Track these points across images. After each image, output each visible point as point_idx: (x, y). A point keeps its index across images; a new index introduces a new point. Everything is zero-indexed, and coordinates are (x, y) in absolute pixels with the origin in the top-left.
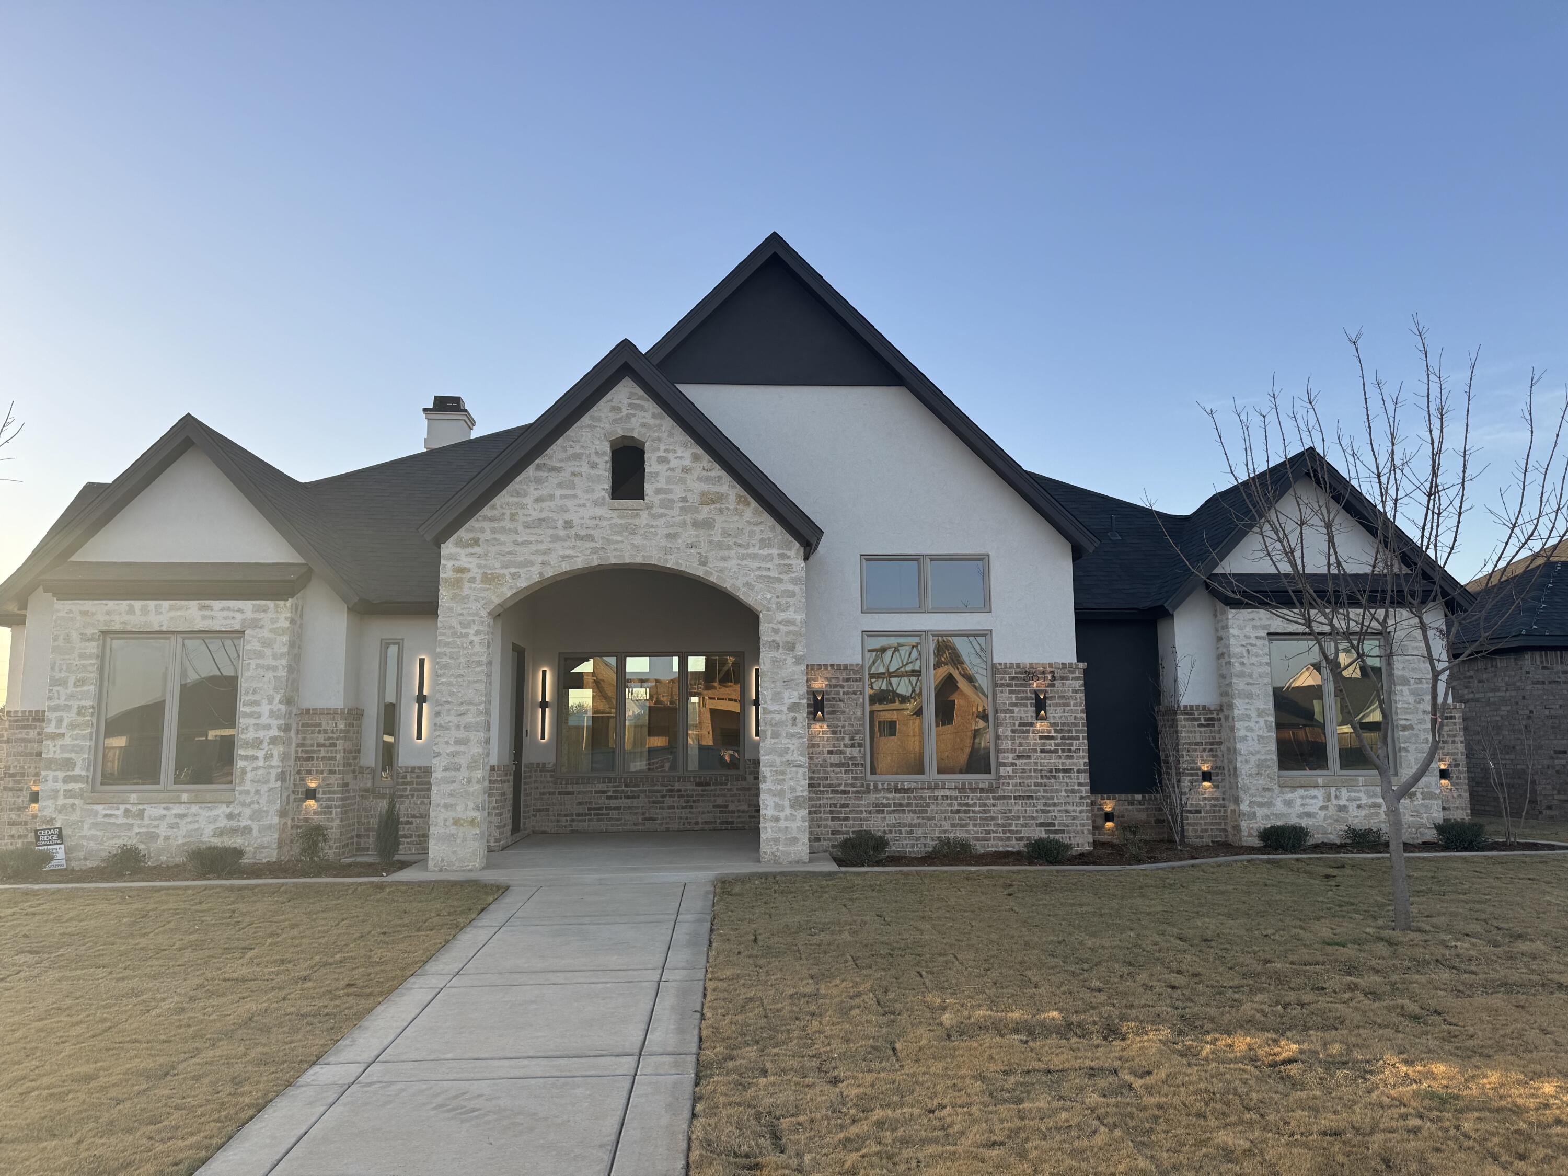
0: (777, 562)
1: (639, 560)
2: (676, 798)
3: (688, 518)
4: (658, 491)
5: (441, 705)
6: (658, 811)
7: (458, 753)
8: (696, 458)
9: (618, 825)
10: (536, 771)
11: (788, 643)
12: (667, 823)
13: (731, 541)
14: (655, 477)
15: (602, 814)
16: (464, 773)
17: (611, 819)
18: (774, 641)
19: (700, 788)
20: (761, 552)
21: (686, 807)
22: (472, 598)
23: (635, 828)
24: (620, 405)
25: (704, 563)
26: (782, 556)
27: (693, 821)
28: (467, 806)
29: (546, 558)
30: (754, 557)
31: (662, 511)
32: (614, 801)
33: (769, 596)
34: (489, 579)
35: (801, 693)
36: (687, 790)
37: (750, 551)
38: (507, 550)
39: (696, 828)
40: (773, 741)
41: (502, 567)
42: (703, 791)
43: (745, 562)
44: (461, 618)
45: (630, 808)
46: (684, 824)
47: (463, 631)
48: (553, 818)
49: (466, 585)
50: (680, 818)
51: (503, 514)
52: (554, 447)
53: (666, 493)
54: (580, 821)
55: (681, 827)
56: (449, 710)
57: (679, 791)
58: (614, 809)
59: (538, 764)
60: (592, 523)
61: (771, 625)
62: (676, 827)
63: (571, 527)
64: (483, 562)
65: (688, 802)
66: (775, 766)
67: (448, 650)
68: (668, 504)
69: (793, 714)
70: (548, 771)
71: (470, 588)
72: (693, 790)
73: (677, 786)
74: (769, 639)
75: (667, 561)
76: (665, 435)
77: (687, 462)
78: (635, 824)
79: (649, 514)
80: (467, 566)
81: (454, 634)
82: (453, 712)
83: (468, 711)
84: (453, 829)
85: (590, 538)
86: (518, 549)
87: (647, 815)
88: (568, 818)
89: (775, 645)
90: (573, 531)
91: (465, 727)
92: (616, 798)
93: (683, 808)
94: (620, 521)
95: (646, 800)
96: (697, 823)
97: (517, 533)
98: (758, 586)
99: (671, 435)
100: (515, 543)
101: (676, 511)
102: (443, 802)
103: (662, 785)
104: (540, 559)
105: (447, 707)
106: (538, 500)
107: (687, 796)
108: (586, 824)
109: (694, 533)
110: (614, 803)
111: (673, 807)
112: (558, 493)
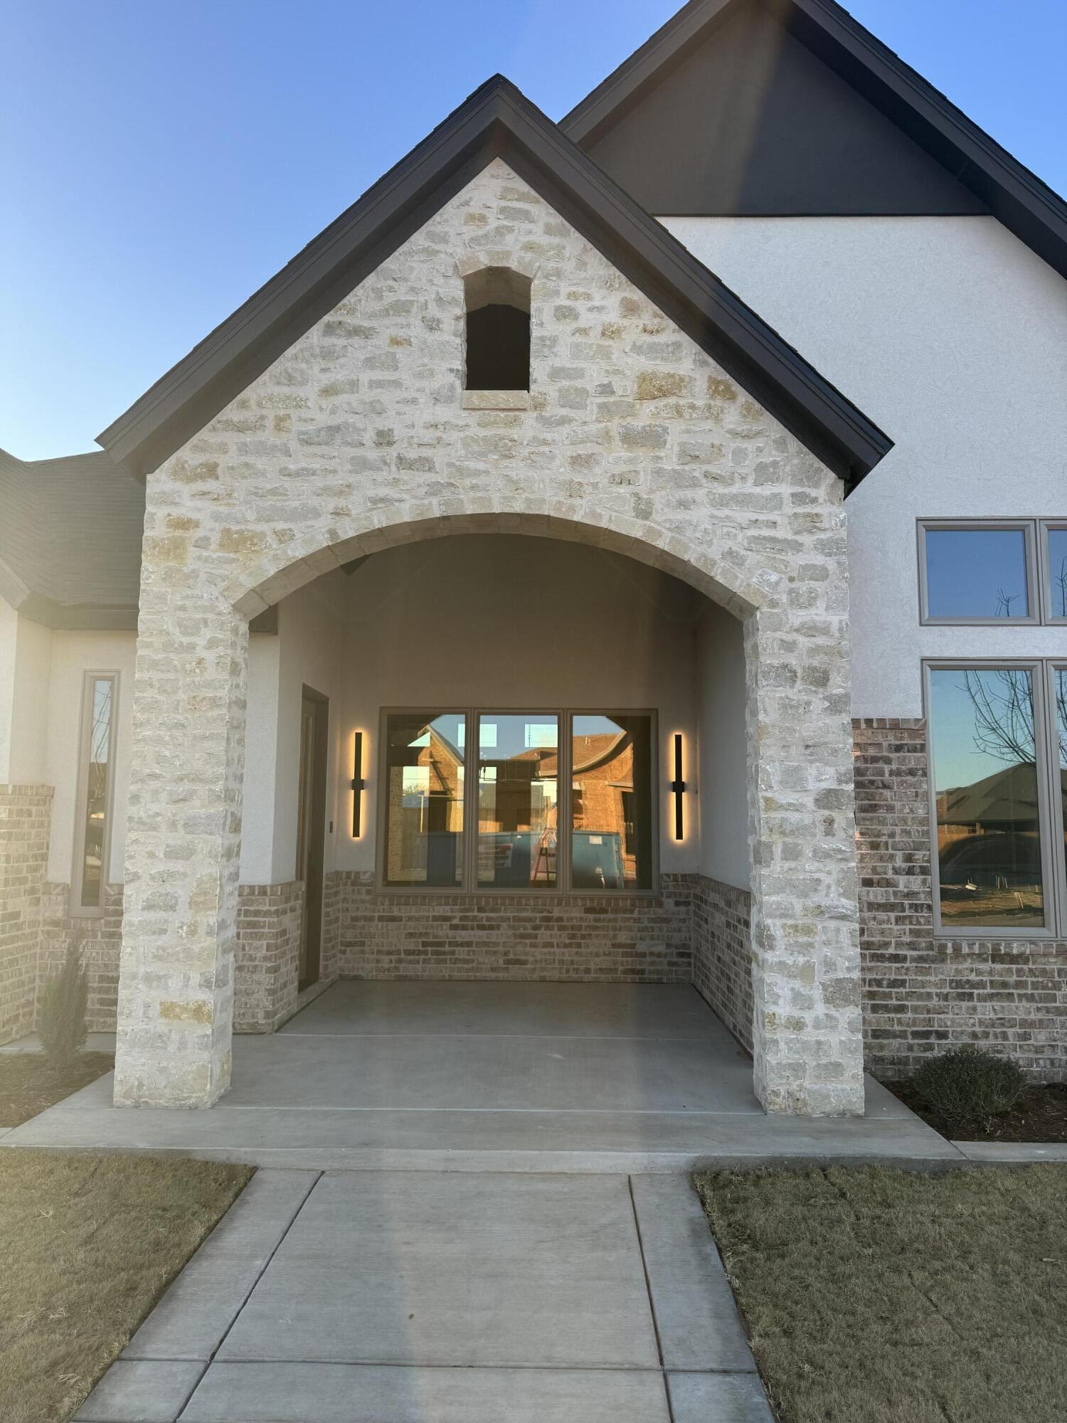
0: (789, 509)
1: (518, 507)
2: (556, 932)
3: (615, 426)
4: (556, 374)
5: (142, 781)
6: (528, 949)
7: (171, 875)
8: (630, 308)
9: (468, 970)
10: (346, 884)
11: (814, 669)
12: (542, 969)
13: (697, 470)
14: (551, 347)
15: (444, 953)
16: (184, 914)
17: (456, 961)
18: (785, 666)
19: (591, 916)
20: (758, 490)
21: (570, 945)
22: (203, 577)
23: (493, 975)
24: (485, 212)
25: (644, 514)
26: (799, 498)
27: (582, 967)
28: (187, 979)
29: (342, 502)
30: (743, 500)
31: (564, 412)
32: (464, 933)
33: (774, 577)
34: (236, 541)
35: (842, 769)
36: (572, 919)
37: (735, 489)
38: (269, 486)
39: (587, 977)
40: (787, 865)
41: (258, 520)
42: (596, 920)
43: (726, 512)
44: (182, 615)
45: (485, 944)
46: (568, 971)
47: (186, 640)
48: (371, 957)
49: (192, 552)
50: (562, 962)
51: (263, 418)
52: (359, 291)
53: (570, 377)
54: (410, 962)
55: (564, 976)
56: (156, 792)
57: (560, 919)
58: (462, 944)
59: (349, 873)
60: (429, 435)
61: (778, 635)
62: (555, 975)
63: (390, 444)
64: (223, 509)
65: (573, 937)
66: (791, 917)
67: (155, 675)
68: (574, 399)
69: (826, 813)
70: (364, 885)
71: (199, 558)
72: (581, 919)
73: (556, 913)
74: (776, 662)
75: (572, 508)
76: (568, 266)
77: (613, 316)
78: (493, 970)
79: (541, 419)
80: (195, 516)
81: (168, 646)
82: (163, 796)
83: (192, 793)
84: (161, 1025)
85: (426, 464)
86: (287, 483)
87: (511, 956)
88: (393, 957)
89: (788, 675)
90: (392, 452)
91: (186, 825)
92: (464, 928)
93: (566, 946)
94: (483, 433)
95: (511, 932)
96: (587, 971)
97: (287, 453)
98: (752, 558)
99: (582, 265)
100: (284, 472)
101: (591, 412)
102: (142, 970)
103: (533, 910)
104: (331, 504)
105: (154, 784)
106: (327, 391)
107: (573, 928)
108: (419, 967)
109: (625, 454)
110: (463, 935)
111: (550, 945)
112: (366, 376)
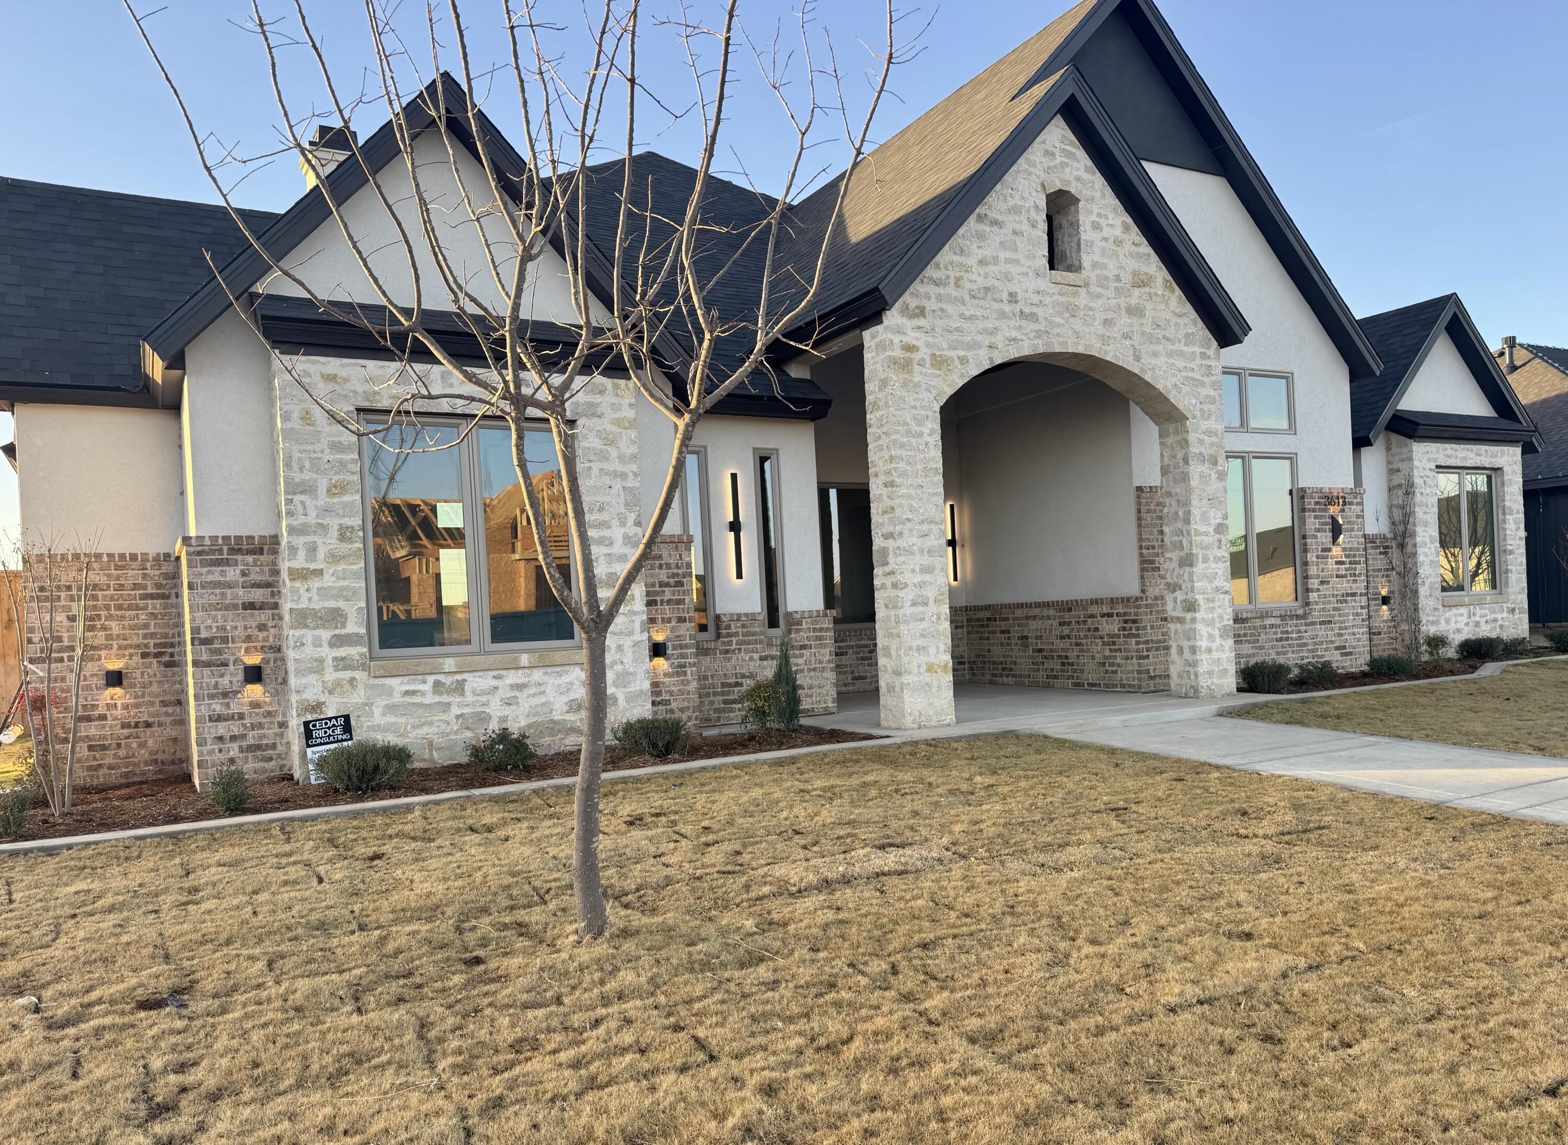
0: (1199, 361)
1: (1080, 350)
3: (1123, 301)
4: (1095, 265)
5: (903, 523)
7: (924, 583)
8: (1126, 228)
11: (1211, 456)
13: (1160, 333)
14: (1091, 247)
16: (932, 608)
18: (1200, 454)
20: (1185, 349)
22: (924, 386)
24: (1054, 150)
25: (1138, 359)
26: (1204, 356)
28: (938, 648)
30: (1181, 354)
31: (1099, 290)
33: (1194, 401)
34: (939, 362)
35: (1224, 512)
37: (1176, 347)
38: (954, 326)
40: (1204, 566)
41: (949, 348)
43: (1171, 361)
44: (914, 411)
47: (918, 429)
49: (917, 369)
51: (948, 277)
52: (993, 194)
53: (1101, 269)
56: (911, 530)
60: (1036, 299)
63: (1016, 302)
64: (930, 339)
66: (1206, 594)
67: (904, 453)
68: (1103, 282)
69: (1218, 536)
71: (921, 373)
74: (1196, 451)
75: (1106, 352)
76: (1098, 195)
77: (1118, 231)
79: (1088, 292)
80: (917, 343)
81: (909, 433)
82: (915, 532)
83: (930, 530)
85: (1033, 317)
86: (965, 325)
87: (856, 675)
89: (1202, 458)
90: (1017, 307)
91: (929, 551)
94: (1061, 299)
95: (854, 657)
97: (964, 304)
98: (1185, 389)
99: (1103, 195)
100: (961, 316)
101: (1110, 293)
104: (987, 340)
105: (909, 525)
106: (982, 262)
109: (1128, 321)
112: (1003, 255)
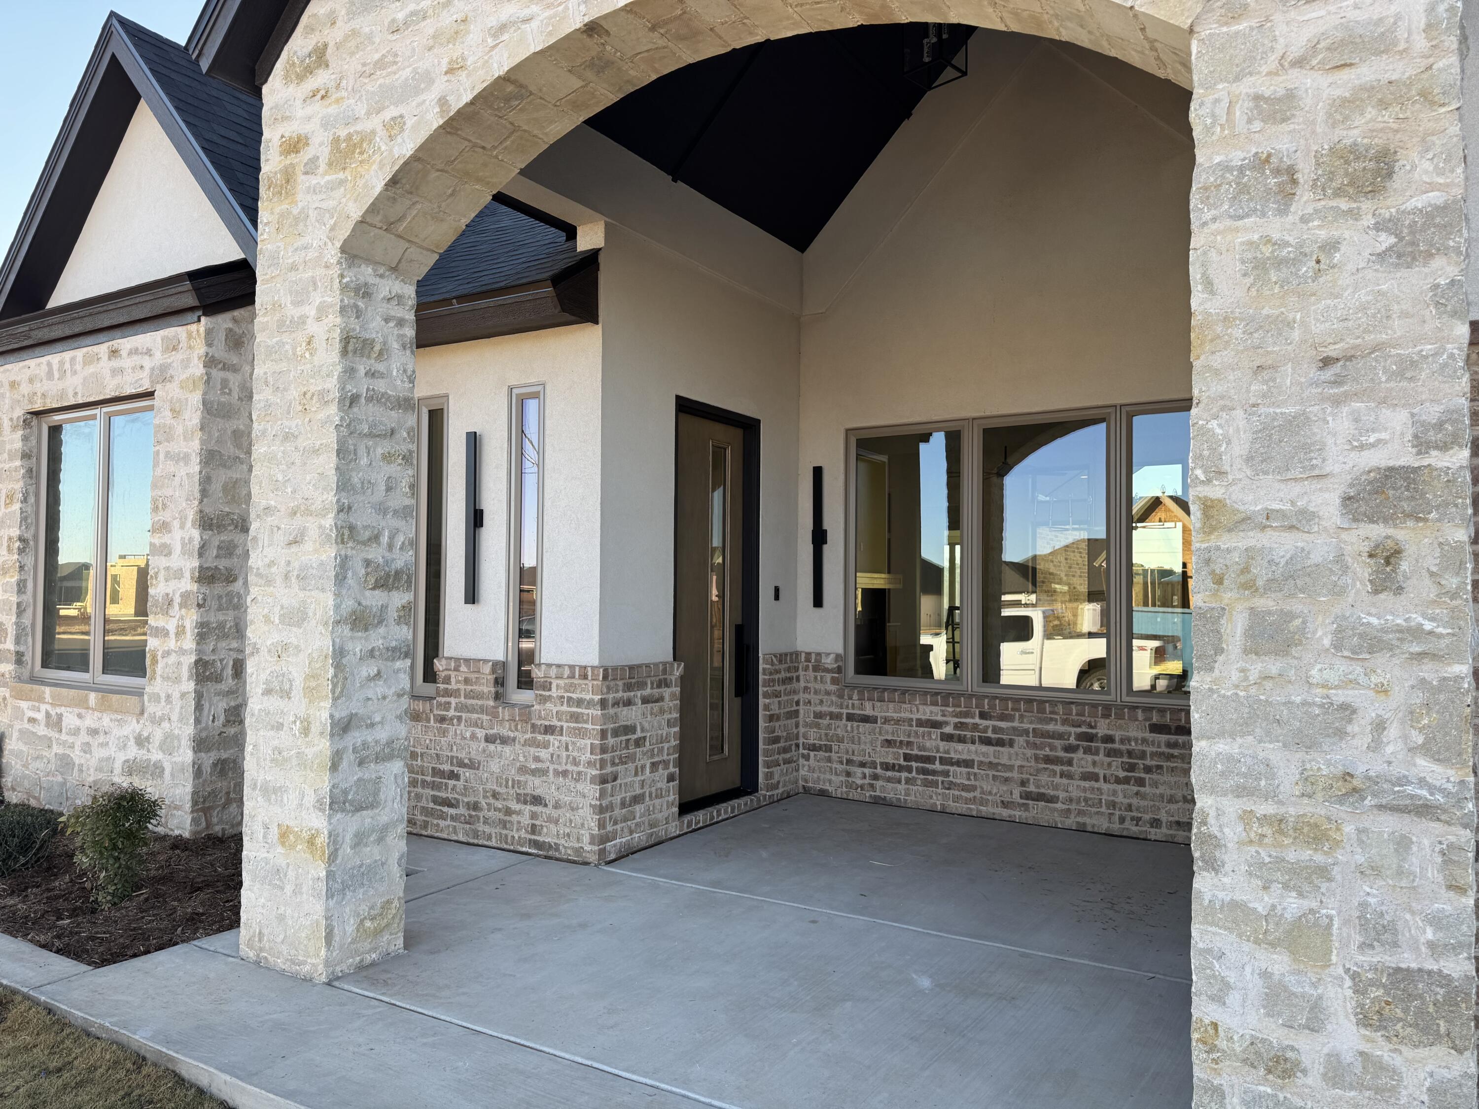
2: (1101, 757)
6: (1057, 780)
9: (967, 801)
10: (806, 669)
11: (1350, 153)
12: (1080, 813)
15: (934, 773)
16: (297, 705)
17: (950, 786)
19: (1163, 738)
21: (1126, 781)
22: (313, 216)
23: (1005, 813)
27: (1147, 817)
29: (457, 50)
32: (960, 747)
34: (344, 153)
35: (1433, 413)
36: (1129, 740)
38: (377, 56)
39: (1154, 834)
41: (368, 113)
42: (1169, 745)
45: (992, 765)
46: (1122, 820)
47: (297, 312)
48: (840, 767)
49: (302, 182)
50: (1113, 805)
54: (889, 780)
55: (1116, 827)
57: (1109, 739)
58: (958, 763)
59: (808, 654)
61: (1249, 85)
62: (1103, 824)
65: (1132, 768)
70: (827, 670)
71: (309, 189)
72: (1144, 741)
73: (1103, 728)
74: (1242, 157)
78: (1005, 805)
80: (305, 129)
81: (281, 325)
83: (304, 532)
84: (279, 856)
86: (397, 44)
87: (1032, 788)
88: (867, 771)
89: (1273, 182)
91: (299, 578)
92: (961, 740)
93: (1118, 781)
95: (1029, 753)
96: (1156, 823)
100: (393, 27)
102: (261, 777)
103: (1065, 722)
104: (445, 57)
107: (1130, 754)
108: (901, 787)
110: (959, 751)
111: (1094, 777)
